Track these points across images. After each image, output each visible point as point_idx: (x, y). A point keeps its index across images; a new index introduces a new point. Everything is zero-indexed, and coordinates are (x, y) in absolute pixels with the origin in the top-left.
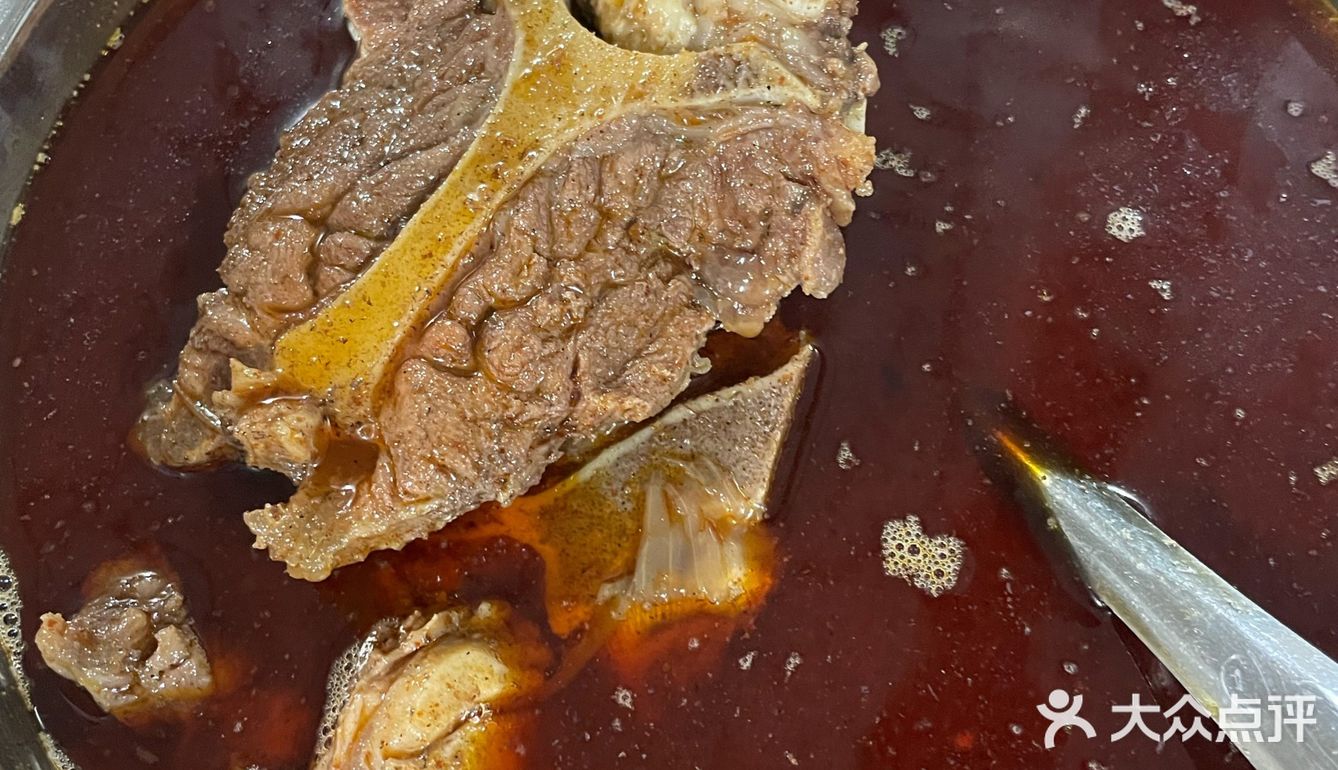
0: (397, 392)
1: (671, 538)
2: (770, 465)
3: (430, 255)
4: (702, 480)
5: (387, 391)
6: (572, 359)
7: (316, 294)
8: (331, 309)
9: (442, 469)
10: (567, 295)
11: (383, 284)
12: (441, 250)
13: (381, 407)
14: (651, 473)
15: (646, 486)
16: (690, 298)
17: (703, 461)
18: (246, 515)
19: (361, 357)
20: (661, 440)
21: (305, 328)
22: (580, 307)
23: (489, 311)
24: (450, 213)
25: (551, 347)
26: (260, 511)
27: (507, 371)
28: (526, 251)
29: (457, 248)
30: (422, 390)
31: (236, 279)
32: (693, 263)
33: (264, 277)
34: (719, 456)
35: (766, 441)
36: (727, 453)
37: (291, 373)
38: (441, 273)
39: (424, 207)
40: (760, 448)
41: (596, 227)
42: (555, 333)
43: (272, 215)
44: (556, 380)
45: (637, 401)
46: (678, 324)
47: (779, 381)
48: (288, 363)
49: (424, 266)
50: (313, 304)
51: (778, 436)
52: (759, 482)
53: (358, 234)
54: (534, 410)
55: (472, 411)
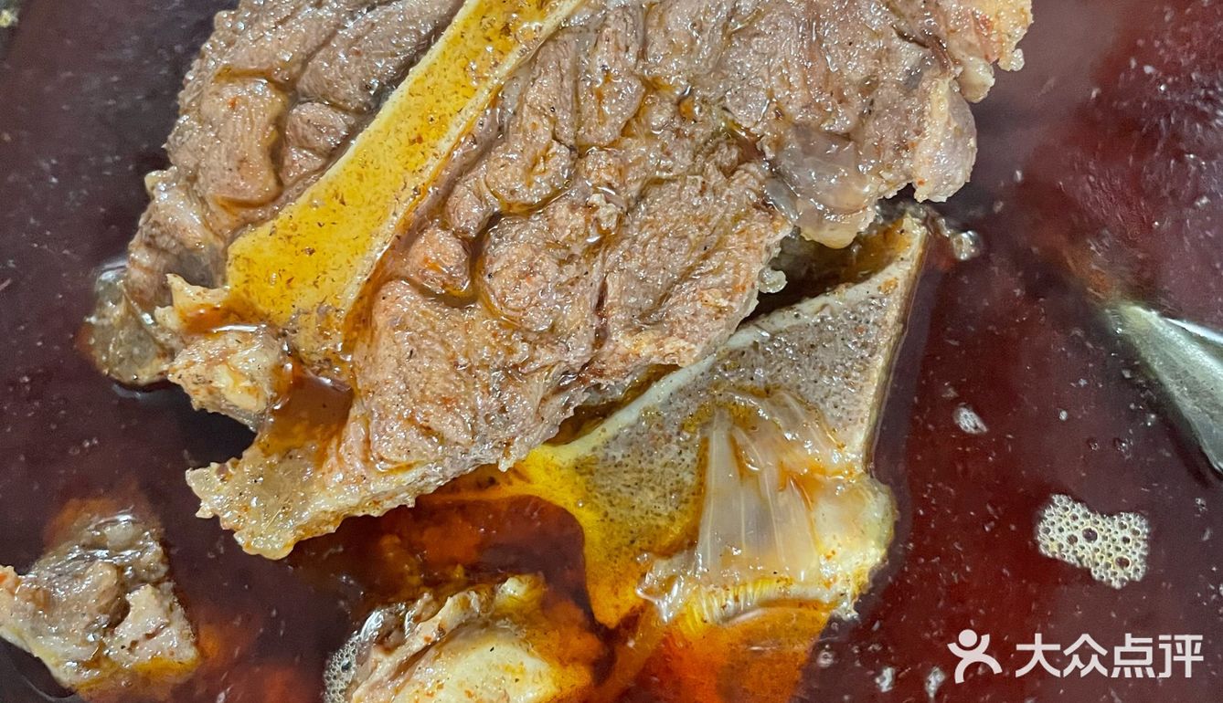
0: (373, 325)
1: (742, 498)
2: (870, 400)
3: (420, 140)
4: (779, 421)
5: (362, 319)
6: (598, 285)
7: (280, 183)
8: (294, 211)
9: (427, 431)
10: (595, 199)
11: (360, 178)
12: (433, 132)
13: (355, 340)
14: (714, 414)
15: (708, 429)
16: (761, 194)
17: (782, 397)
18: (189, 474)
19: (331, 274)
20: (725, 370)
21: (267, 227)
22: (611, 215)
23: (494, 219)
24: (446, 82)
25: (571, 271)
26: (205, 470)
27: (512, 305)
28: (544, 137)
29: (454, 131)
30: (403, 326)
31: (183, 158)
32: (766, 148)
33: (217, 160)
34: (802, 390)
35: (865, 370)
36: (812, 386)
37: (246, 291)
38: (432, 165)
39: (415, 72)
40: (856, 378)
41: (636, 103)
42: (577, 250)
43: (231, 75)
44: (576, 314)
45: (682, 343)
46: (743, 231)
47: (879, 288)
48: (242, 277)
49: (412, 155)
50: (275, 199)
51: (880, 361)
52: (855, 423)
53: (333, 106)
54: (545, 356)
55: (466, 356)
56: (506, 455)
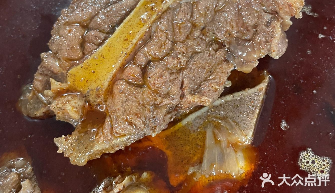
0: (113, 93)
1: (216, 150)
2: (255, 122)
3: (127, 40)
4: (228, 127)
5: (110, 92)
6: (181, 81)
7: (84, 54)
8: (89, 60)
9: (131, 124)
10: (180, 56)
11: (109, 51)
12: (131, 37)
13: (107, 98)
14: (208, 124)
15: (206, 129)
16: (225, 58)
17: (228, 120)
18: (55, 140)
19: (100, 79)
20: (212, 112)
21: (79, 67)
22: (184, 61)
23: (149, 62)
24: (134, 24)
25: (173, 77)
26: (60, 138)
27: (156, 85)
28: (164, 38)
29: (137, 37)
30: (123, 92)
31: (54, 47)
32: (226, 44)
33: (65, 47)
34: (234, 118)
35: (253, 113)
36: (237, 118)
37: (73, 84)
38: (131, 47)
39: (125, 21)
40: (250, 116)
41: (190, 30)
42: (175, 71)
43: (68, 24)
44: (175, 89)
45: (206, 98)
46: (221, 68)
47: (258, 90)
48: (72, 80)
49: (125, 44)
50: (82, 58)
51: (257, 111)
52: (250, 129)
53: (100, 31)
54: (166, 101)
55: (142, 101)
56: (154, 132)
